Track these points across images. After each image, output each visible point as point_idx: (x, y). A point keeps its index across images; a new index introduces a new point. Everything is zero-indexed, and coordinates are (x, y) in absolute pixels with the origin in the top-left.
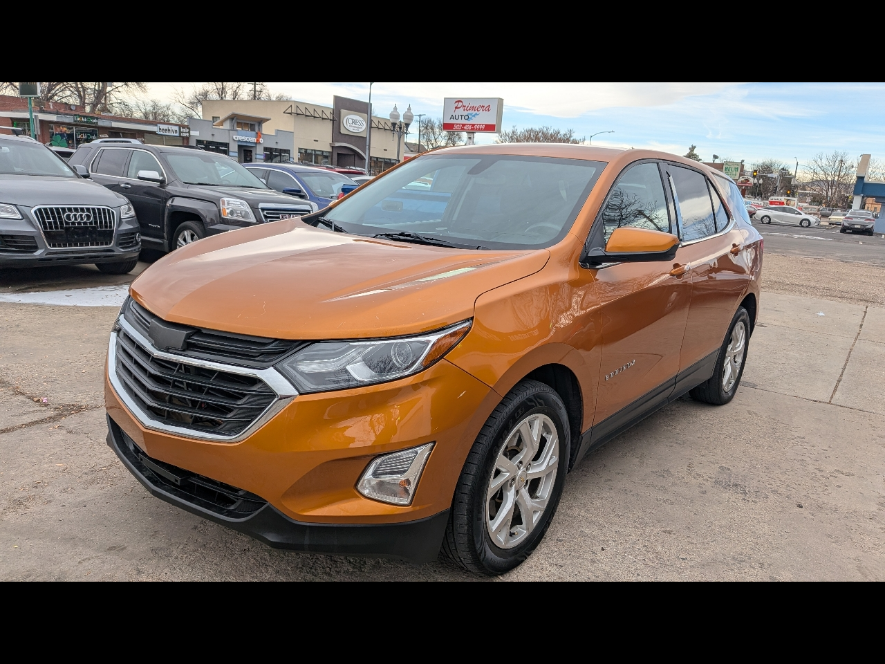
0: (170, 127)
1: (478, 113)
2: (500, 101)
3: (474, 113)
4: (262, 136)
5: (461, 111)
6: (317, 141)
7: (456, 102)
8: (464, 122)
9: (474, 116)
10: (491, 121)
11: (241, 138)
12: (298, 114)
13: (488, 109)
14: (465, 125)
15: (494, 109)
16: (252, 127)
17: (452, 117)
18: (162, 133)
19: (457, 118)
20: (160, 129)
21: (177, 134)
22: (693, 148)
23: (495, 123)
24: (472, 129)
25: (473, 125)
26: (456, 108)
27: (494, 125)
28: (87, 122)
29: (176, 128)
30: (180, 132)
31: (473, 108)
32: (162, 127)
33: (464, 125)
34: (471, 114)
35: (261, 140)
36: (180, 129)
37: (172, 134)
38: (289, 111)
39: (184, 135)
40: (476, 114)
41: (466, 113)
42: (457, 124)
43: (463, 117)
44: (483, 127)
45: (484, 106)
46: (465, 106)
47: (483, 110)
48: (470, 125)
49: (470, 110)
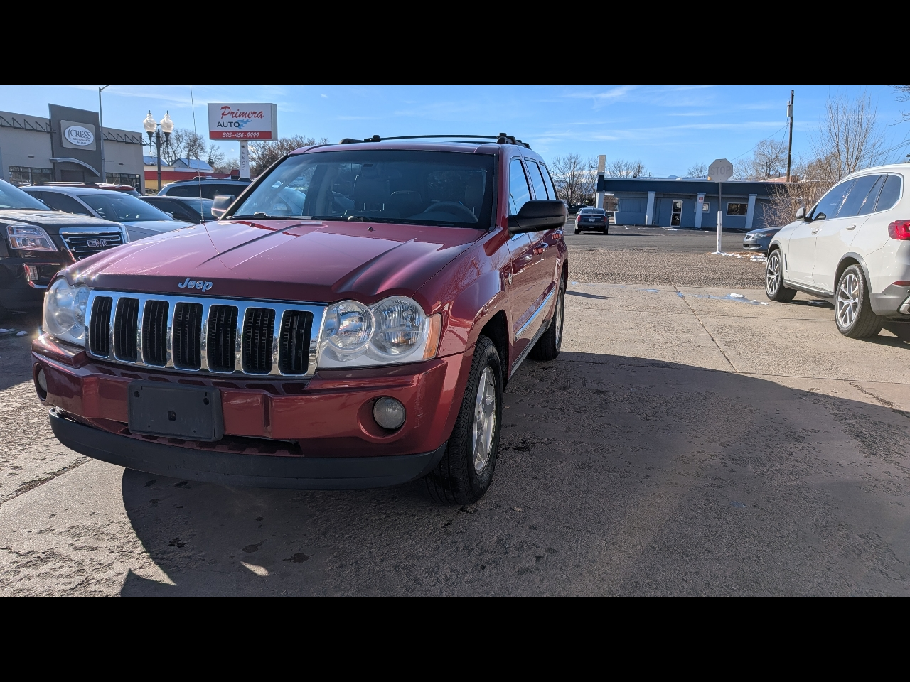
1: (250, 119)
2: (273, 107)
3: (245, 120)
5: (228, 118)
6: (33, 157)
7: (222, 108)
8: (238, 129)
9: (245, 123)
10: (265, 128)
13: (261, 115)
14: (237, 132)
15: (266, 114)
17: (219, 124)
19: (225, 125)
23: (269, 131)
24: (244, 137)
25: (246, 133)
26: (223, 114)
27: (269, 133)
31: (243, 114)
33: (235, 133)
34: (242, 121)
40: (248, 121)
41: (235, 120)
42: (226, 132)
43: (233, 124)
44: (258, 135)
45: (256, 113)
46: (233, 113)
47: (255, 117)
48: (242, 132)
49: (240, 116)
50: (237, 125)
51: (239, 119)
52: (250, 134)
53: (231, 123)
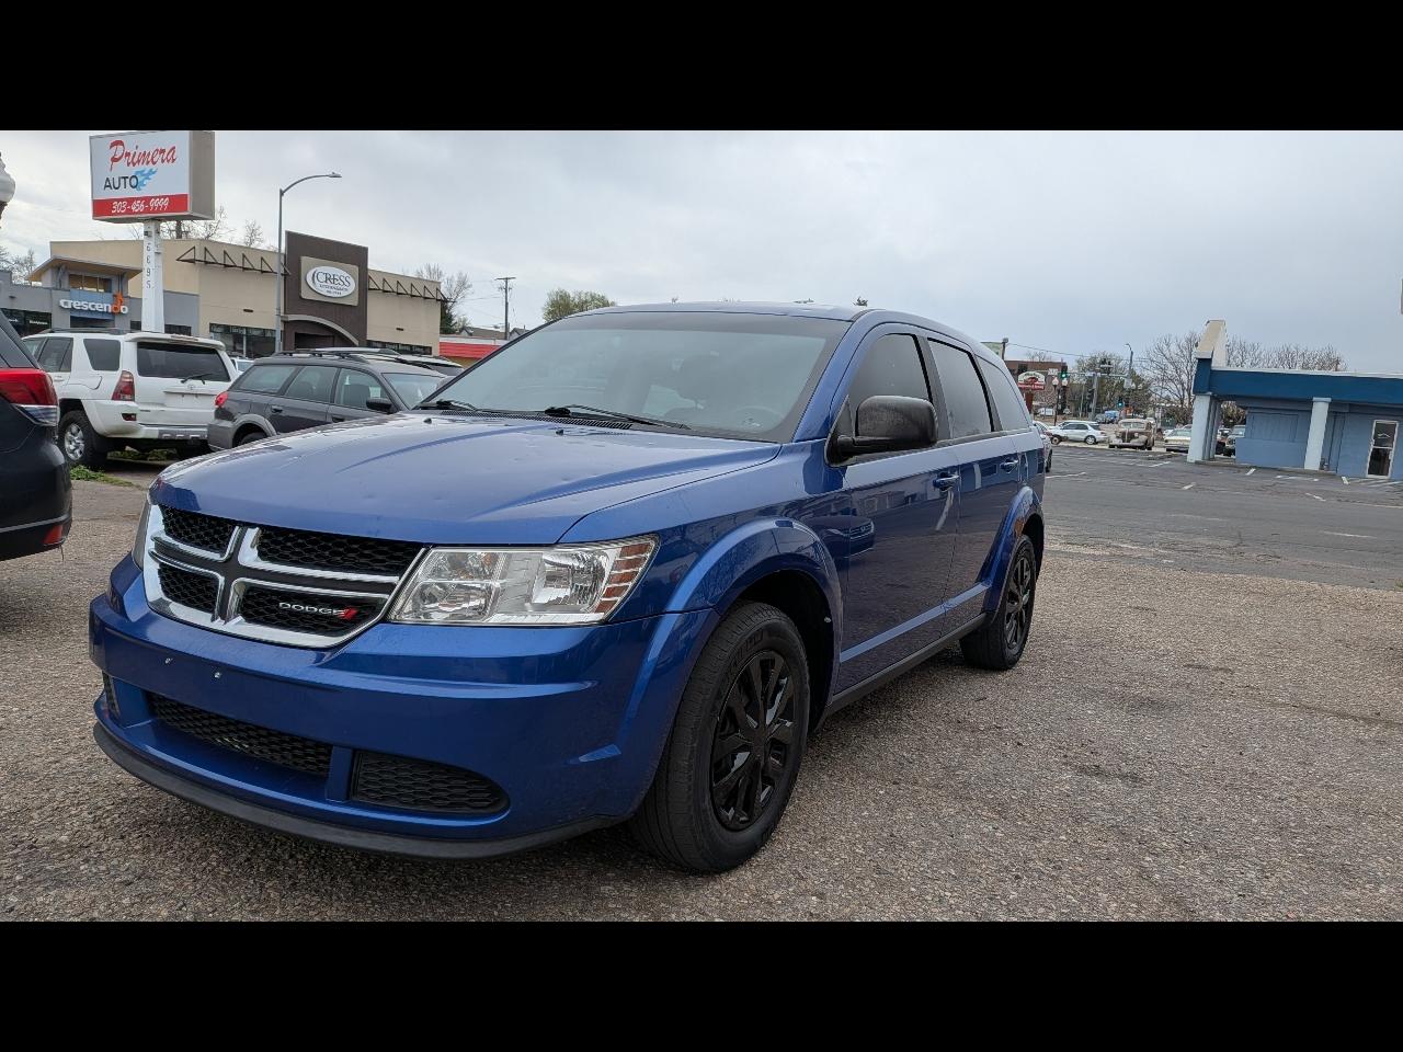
1: (154, 168)
3: (147, 168)
4: (126, 300)
5: (122, 168)
6: (251, 311)
7: (113, 145)
8: (134, 193)
9: (147, 177)
10: (182, 187)
11: (77, 304)
12: (206, 263)
13: (172, 155)
14: (134, 200)
15: (183, 153)
16: (106, 284)
17: (107, 184)
19: (117, 184)
23: (185, 190)
24: (147, 211)
25: (147, 200)
26: (114, 160)
27: (184, 197)
31: (145, 158)
33: (130, 201)
34: (142, 173)
35: (124, 309)
38: (190, 256)
40: (151, 172)
41: (130, 171)
42: (118, 200)
43: (128, 180)
44: (166, 202)
45: (163, 151)
46: (128, 154)
47: (163, 161)
48: (141, 199)
49: (139, 161)
50: (134, 182)
51: (139, 167)
52: (153, 203)
53: (125, 178)
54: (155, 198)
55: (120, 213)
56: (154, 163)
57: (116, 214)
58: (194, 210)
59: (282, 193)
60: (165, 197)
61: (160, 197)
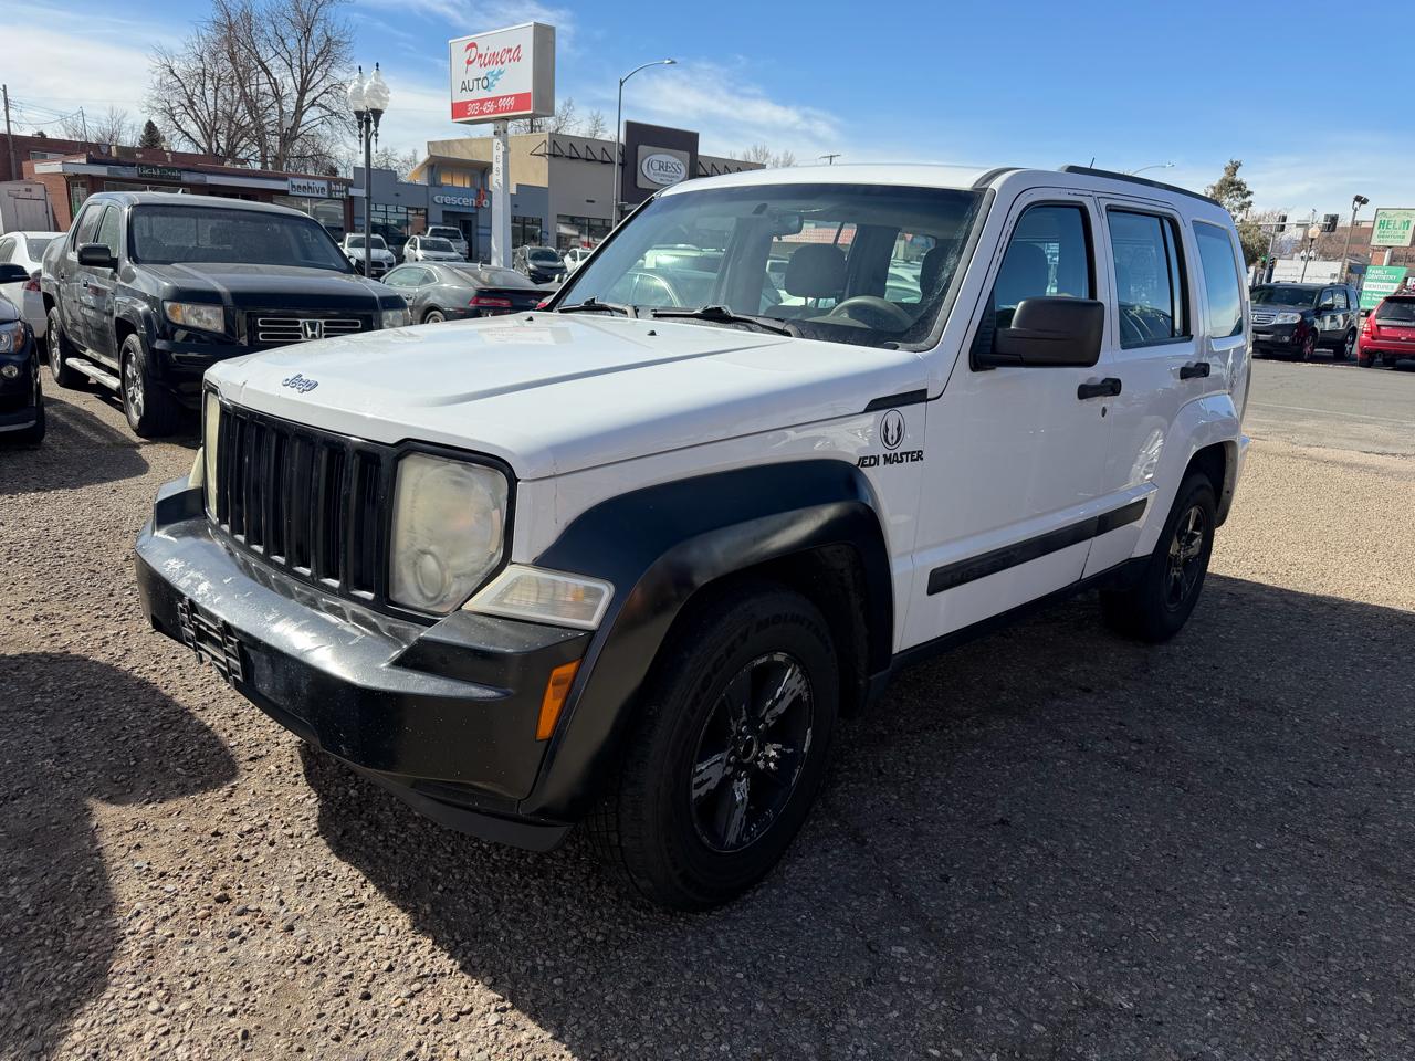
0: (311, 182)
1: (502, 68)
3: (496, 68)
4: (487, 195)
5: (477, 71)
6: (592, 202)
7: (468, 49)
8: (483, 94)
9: (496, 77)
10: (526, 86)
11: (447, 200)
12: (555, 156)
13: (513, 54)
14: (485, 101)
15: (526, 53)
17: (465, 87)
18: (297, 193)
19: (471, 87)
20: (293, 186)
21: (326, 194)
22: (1235, 167)
23: (528, 89)
24: (496, 111)
25: (496, 100)
26: (469, 62)
27: (528, 95)
28: (161, 176)
29: (324, 184)
30: (330, 191)
31: (494, 58)
32: (297, 182)
33: (482, 102)
34: (491, 74)
35: (486, 203)
36: (329, 186)
37: (316, 194)
39: (338, 195)
40: (500, 73)
41: (482, 72)
42: (472, 102)
43: (480, 82)
44: (511, 102)
45: (510, 50)
46: (480, 56)
47: (509, 61)
48: (491, 100)
49: (489, 63)
50: (485, 83)
51: (490, 68)
52: (502, 103)
53: (478, 80)
54: (503, 97)
55: (474, 115)
56: (502, 63)
57: (471, 115)
58: (536, 108)
59: (622, 84)
60: (511, 96)
61: (507, 97)
